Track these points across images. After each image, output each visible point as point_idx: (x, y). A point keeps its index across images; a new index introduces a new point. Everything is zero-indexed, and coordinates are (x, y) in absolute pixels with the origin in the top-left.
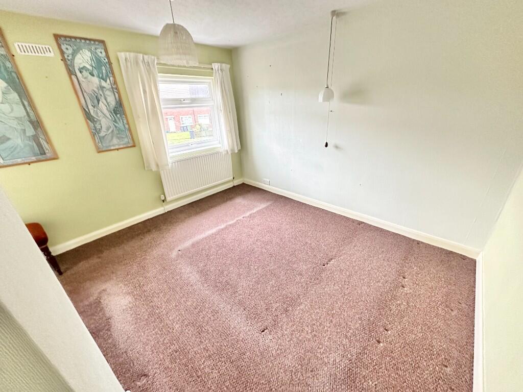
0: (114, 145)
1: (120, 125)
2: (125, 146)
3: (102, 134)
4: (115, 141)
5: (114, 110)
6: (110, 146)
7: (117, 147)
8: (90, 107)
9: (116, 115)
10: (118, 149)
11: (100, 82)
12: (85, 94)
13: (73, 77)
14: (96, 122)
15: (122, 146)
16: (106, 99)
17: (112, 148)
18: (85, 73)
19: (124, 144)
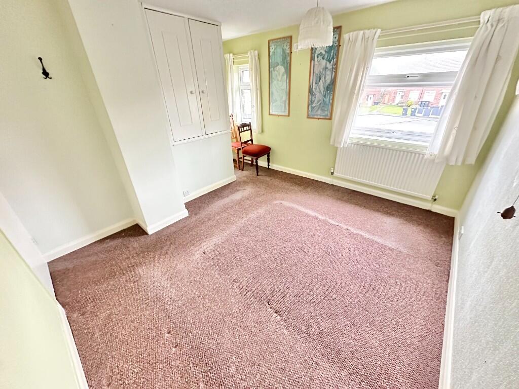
0: (317, 115)
1: (327, 100)
2: (324, 117)
3: (314, 105)
4: (319, 112)
5: (327, 87)
6: (315, 115)
7: (319, 117)
8: (314, 84)
9: (327, 91)
10: (319, 119)
11: (326, 63)
12: (314, 74)
13: (312, 62)
14: (313, 95)
15: (322, 117)
16: (325, 78)
17: (316, 117)
18: (320, 58)
19: (323, 116)
